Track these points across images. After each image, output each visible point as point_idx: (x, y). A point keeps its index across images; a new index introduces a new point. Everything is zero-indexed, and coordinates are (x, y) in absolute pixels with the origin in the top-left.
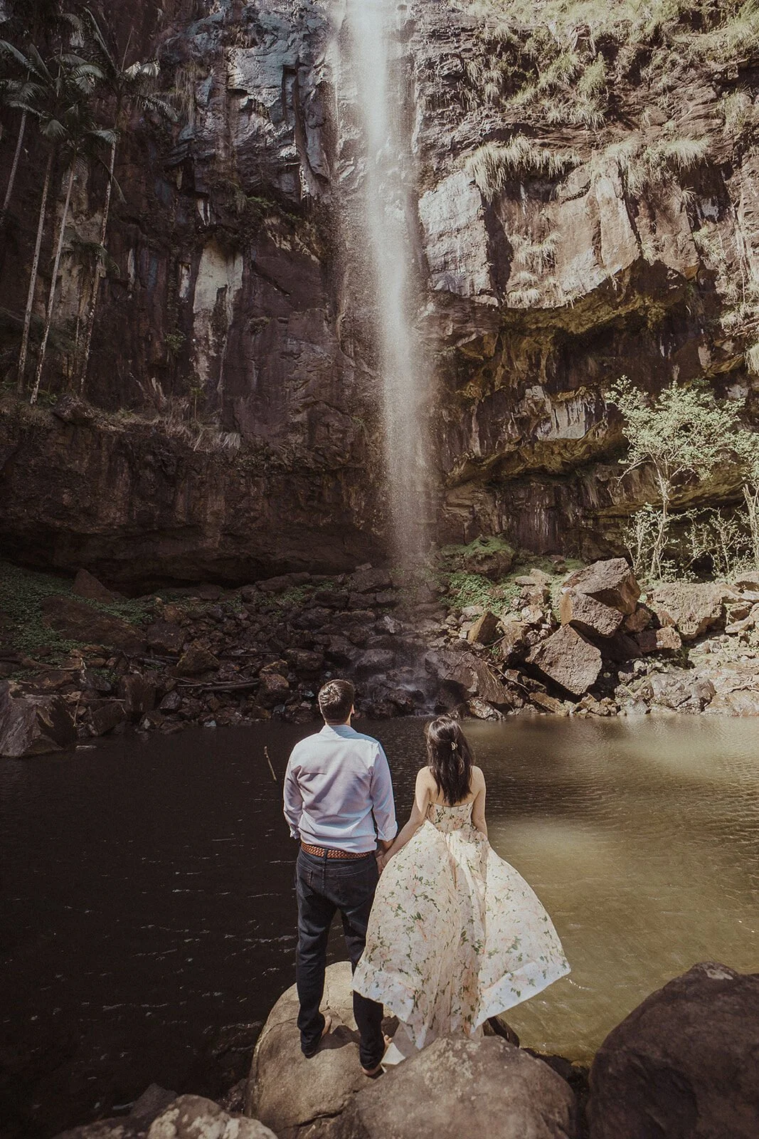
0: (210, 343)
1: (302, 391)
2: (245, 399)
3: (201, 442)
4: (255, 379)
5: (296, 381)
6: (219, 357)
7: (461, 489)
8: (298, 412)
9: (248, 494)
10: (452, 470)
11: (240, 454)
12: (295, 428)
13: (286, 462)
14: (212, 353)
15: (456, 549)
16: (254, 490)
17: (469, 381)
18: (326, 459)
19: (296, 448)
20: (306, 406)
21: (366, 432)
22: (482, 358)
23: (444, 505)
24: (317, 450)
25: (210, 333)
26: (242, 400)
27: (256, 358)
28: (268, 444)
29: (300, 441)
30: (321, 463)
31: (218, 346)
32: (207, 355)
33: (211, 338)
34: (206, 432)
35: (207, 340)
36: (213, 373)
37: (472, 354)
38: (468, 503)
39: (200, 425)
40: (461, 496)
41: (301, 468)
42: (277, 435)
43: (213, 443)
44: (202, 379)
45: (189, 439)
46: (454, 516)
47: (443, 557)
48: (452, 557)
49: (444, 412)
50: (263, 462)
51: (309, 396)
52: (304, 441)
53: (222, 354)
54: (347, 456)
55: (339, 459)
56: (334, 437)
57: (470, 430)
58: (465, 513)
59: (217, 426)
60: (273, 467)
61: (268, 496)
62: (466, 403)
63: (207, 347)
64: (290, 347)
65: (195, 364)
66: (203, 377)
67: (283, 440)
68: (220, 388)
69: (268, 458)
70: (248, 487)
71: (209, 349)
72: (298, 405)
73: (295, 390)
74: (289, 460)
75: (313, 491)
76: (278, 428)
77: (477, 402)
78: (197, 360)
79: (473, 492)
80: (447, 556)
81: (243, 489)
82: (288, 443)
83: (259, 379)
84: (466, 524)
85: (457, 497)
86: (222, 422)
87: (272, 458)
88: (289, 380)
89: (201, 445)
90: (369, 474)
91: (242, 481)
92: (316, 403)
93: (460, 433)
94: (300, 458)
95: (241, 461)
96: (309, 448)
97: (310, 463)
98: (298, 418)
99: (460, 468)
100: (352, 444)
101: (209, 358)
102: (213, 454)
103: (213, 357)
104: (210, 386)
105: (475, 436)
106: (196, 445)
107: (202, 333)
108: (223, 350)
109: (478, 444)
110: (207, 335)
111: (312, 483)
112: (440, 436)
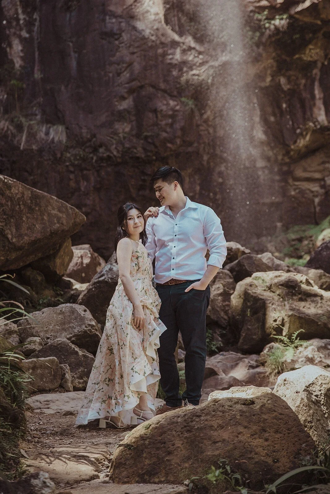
0: (21, 22)
1: (126, 75)
2: (66, 86)
3: (27, 137)
4: (74, 64)
5: (118, 64)
6: (31, 38)
7: (309, 160)
8: (123, 98)
9: (79, 189)
10: (295, 142)
11: (67, 148)
12: (121, 116)
13: (115, 153)
14: (25, 34)
15: (304, 231)
16: (83, 185)
17: (306, 46)
18: (156, 147)
19: (124, 138)
20: (131, 91)
21: (197, 114)
22: (319, 22)
23: (290, 181)
24: (146, 138)
25: (20, 11)
26: (63, 88)
27: (74, 40)
28: (94, 136)
29: (127, 130)
30: (151, 151)
31: (30, 24)
32: (20, 37)
33: (21, 17)
34: (30, 127)
35: (18, 20)
36: (28, 57)
37: (307, 19)
38: (317, 176)
39: (23, 120)
40: (309, 169)
41: (131, 158)
42: (103, 126)
43: (38, 137)
44: (17, 66)
45: (14, 136)
46: (302, 192)
47: (289, 241)
48: (300, 240)
49: (283, 80)
50: (91, 155)
51: (133, 80)
52: (132, 130)
53: (35, 34)
54: (178, 141)
55: (169, 145)
56: (164, 123)
57: (313, 97)
58: (315, 188)
59: (38, 117)
60: (101, 159)
61: (97, 190)
62: (307, 67)
63: (18, 28)
64: (109, 25)
65: (8, 49)
66: (18, 63)
67: (111, 130)
68: (37, 75)
69: (95, 150)
70: (77, 182)
71: (21, 30)
72: (123, 91)
73: (119, 74)
74: (118, 152)
75: (144, 181)
76: (103, 118)
77: (319, 65)
78: (10, 45)
79: (324, 163)
80: (293, 240)
81: (72, 184)
82: (116, 133)
83: (79, 64)
84: (317, 200)
85: (305, 170)
86: (44, 112)
87: (101, 150)
88: (111, 64)
89: (27, 141)
90: (202, 157)
91: (72, 176)
92: (142, 87)
93: (302, 102)
94: (129, 149)
95: (68, 155)
96: (138, 136)
97: (139, 152)
98: (125, 105)
99: (304, 138)
100: (182, 129)
101: (23, 40)
102: (40, 151)
103: (25, 39)
104: (27, 71)
105: (320, 104)
106: (23, 141)
107: (12, 12)
108: (36, 29)
109: (323, 112)
110: (17, 13)
111: (143, 173)
112: (280, 107)
